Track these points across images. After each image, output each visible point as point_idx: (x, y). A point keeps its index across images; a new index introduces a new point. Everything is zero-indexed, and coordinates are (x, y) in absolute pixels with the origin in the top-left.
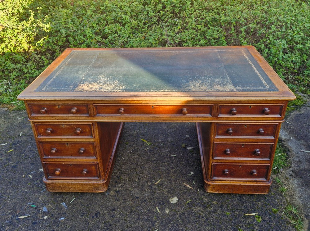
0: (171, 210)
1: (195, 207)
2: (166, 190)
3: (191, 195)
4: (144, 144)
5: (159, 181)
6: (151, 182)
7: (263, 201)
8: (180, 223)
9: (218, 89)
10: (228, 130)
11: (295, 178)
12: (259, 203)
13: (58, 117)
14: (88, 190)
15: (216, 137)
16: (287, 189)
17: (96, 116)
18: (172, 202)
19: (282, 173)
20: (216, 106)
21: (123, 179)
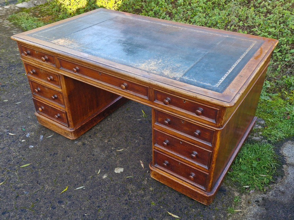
0: (109, 176)
1: (130, 184)
2: (121, 159)
3: (136, 173)
5: (123, 149)
6: (115, 148)
7: (199, 210)
8: (106, 191)
9: (164, 72)
10: (166, 120)
11: (259, 206)
12: (193, 210)
13: (37, 61)
14: (61, 133)
15: (155, 123)
16: (238, 212)
17: (60, 68)
18: (116, 171)
19: (249, 194)
20: (152, 90)
21: (97, 136)
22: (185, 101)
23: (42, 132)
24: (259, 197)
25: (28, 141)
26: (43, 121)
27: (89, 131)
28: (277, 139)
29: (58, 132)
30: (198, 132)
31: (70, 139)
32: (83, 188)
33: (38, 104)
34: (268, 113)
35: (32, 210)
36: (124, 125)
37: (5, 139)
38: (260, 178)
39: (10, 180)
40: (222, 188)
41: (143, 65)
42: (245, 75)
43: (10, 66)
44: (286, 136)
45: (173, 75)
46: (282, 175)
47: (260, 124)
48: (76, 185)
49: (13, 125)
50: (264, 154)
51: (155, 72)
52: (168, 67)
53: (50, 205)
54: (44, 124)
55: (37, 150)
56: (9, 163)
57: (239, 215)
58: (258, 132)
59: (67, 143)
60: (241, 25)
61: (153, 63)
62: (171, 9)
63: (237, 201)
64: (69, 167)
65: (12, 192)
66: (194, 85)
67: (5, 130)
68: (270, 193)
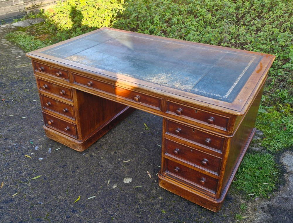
0: (118, 186)
1: (140, 193)
2: (128, 170)
3: (145, 183)
4: (143, 127)
5: (129, 161)
6: (122, 159)
7: (208, 217)
8: (117, 200)
9: (175, 85)
10: (177, 129)
11: (265, 212)
12: (203, 217)
13: (50, 77)
14: (69, 146)
15: (166, 133)
16: (245, 219)
17: (74, 83)
18: (125, 182)
19: (254, 201)
20: (164, 101)
21: (103, 148)
22: (196, 111)
23: (50, 145)
24: (264, 203)
25: (37, 154)
26: (51, 134)
27: (95, 143)
28: (276, 149)
29: (66, 144)
30: (208, 140)
31: (77, 151)
32: (95, 197)
33: (47, 118)
34: (265, 125)
35: (48, 219)
36: (129, 137)
37: (14, 152)
38: (263, 186)
39: (24, 191)
40: (228, 196)
41: (154, 78)
42: (250, 87)
43: (12, 83)
44: (284, 146)
45: (183, 87)
46: (284, 183)
47: (259, 136)
48: (87, 195)
49: (21, 139)
50: (265, 164)
51: (166, 85)
52: (177, 80)
53: (65, 214)
54: (52, 137)
55: (47, 162)
56: (20, 175)
57: (246, 221)
58: (257, 143)
59: (75, 155)
60: (233, 42)
61: (163, 77)
62: (166, 27)
63: (244, 208)
64: (80, 178)
65: (26, 202)
66: (205, 96)
67: (14, 144)
68: (275, 200)
